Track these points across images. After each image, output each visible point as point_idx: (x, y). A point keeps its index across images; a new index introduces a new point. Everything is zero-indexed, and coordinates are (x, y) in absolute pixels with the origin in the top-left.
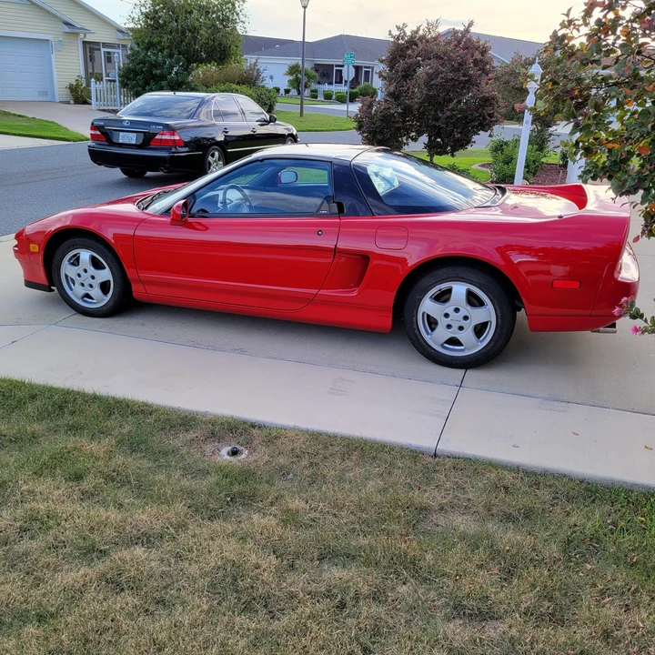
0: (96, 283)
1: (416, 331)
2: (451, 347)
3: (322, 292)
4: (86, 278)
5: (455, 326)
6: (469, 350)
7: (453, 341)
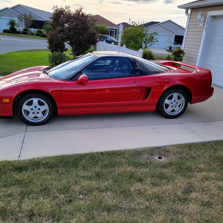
0: (40, 111)
1: (163, 109)
2: (172, 112)
3: (135, 102)
4: (35, 110)
5: (174, 106)
6: (177, 112)
7: (173, 111)
